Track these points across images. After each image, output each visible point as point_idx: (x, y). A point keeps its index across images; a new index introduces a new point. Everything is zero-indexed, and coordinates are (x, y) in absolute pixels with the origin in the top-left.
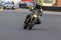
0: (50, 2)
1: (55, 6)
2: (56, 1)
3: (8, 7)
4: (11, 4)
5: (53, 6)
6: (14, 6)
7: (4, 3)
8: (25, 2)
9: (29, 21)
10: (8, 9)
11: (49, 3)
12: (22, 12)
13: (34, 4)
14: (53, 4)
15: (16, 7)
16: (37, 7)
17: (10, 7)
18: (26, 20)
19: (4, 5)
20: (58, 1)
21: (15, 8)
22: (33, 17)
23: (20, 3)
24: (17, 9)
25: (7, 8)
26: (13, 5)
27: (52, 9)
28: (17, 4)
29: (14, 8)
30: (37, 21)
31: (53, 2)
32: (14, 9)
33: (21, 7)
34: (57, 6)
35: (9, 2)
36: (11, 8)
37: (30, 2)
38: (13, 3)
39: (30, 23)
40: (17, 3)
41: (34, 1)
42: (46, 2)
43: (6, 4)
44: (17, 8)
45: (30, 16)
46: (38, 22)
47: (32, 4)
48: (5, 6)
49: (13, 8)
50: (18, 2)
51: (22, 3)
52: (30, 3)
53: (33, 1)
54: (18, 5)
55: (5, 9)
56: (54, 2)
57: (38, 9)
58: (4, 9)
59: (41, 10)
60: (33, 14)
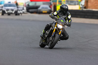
0: (77, 3)
1: (84, 9)
2: (87, 2)
3: (8, 11)
4: (14, 6)
5: (81, 9)
6: (18, 10)
7: (3, 5)
8: (36, 4)
9: (50, 35)
10: (9, 14)
11: (75, 5)
12: (31, 19)
13: (50, 7)
14: (81, 6)
15: (22, 10)
16: (63, 12)
17: (11, 11)
18: (44, 33)
19: (2, 7)
20: (89, 1)
21: (21, 13)
22: (55, 28)
23: (28, 5)
24: (23, 15)
25: (6, 12)
26: (18, 7)
27: (79, 15)
28: (23, 7)
29: (19, 12)
30: (62, 35)
31: (81, 3)
32: (19, 14)
33: (30, 10)
34: (88, 9)
35: (10, 2)
36: (13, 12)
37: (44, 2)
38: (17, 4)
39: (51, 39)
40: (22, 5)
41: (51, 2)
42: (69, 2)
43: (6, 5)
44: (24, 13)
45: (51, 26)
46: (64, 37)
47: (47, 6)
48: (4, 9)
49: (16, 13)
50: (24, 3)
51: (32, 4)
52: (44, 4)
53: (49, 2)
54: (25, 8)
55: (5, 15)
56: (83, 3)
57: (64, 14)
58: (3, 14)
59: (69, 17)
60: (55, 24)
